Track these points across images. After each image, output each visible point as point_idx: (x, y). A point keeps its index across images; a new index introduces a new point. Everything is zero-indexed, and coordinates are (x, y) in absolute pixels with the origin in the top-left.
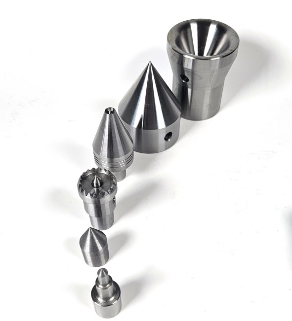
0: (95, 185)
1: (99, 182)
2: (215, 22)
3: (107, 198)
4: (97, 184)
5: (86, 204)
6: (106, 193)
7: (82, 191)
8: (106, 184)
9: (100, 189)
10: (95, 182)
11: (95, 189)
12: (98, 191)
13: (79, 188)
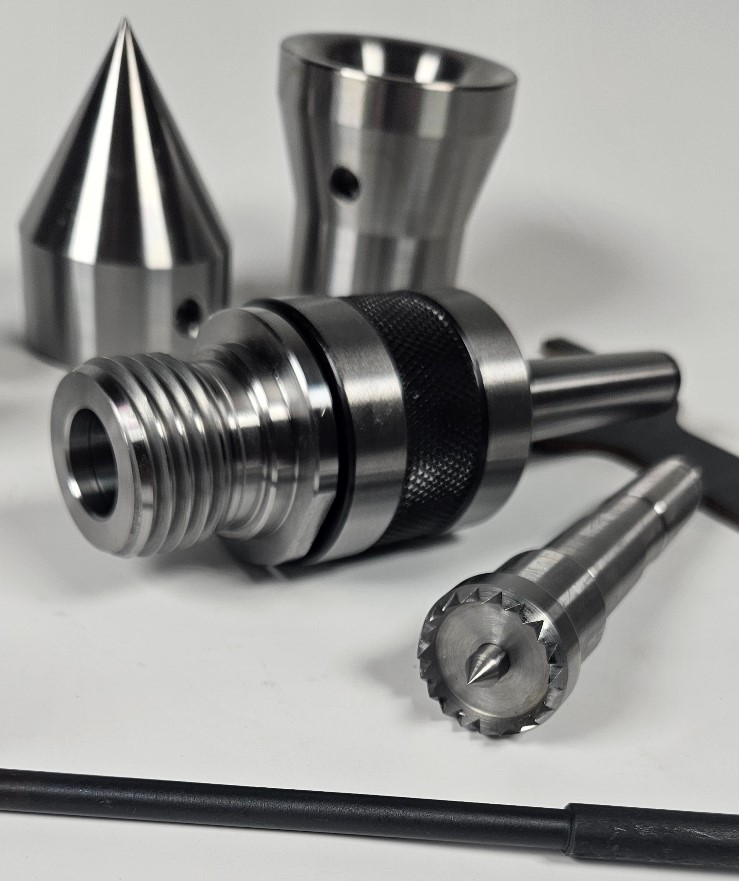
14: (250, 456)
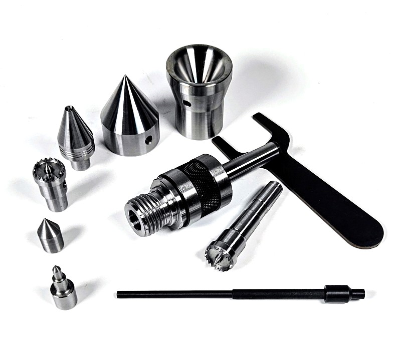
0: (47, 172)
1: (50, 169)
2: (211, 47)
3: (57, 182)
4: (48, 171)
5: (41, 188)
6: (55, 177)
7: (36, 176)
8: (57, 171)
9: (51, 175)
10: (46, 169)
11: (48, 175)
12: (50, 176)
13: (33, 174)
14: (166, 213)
